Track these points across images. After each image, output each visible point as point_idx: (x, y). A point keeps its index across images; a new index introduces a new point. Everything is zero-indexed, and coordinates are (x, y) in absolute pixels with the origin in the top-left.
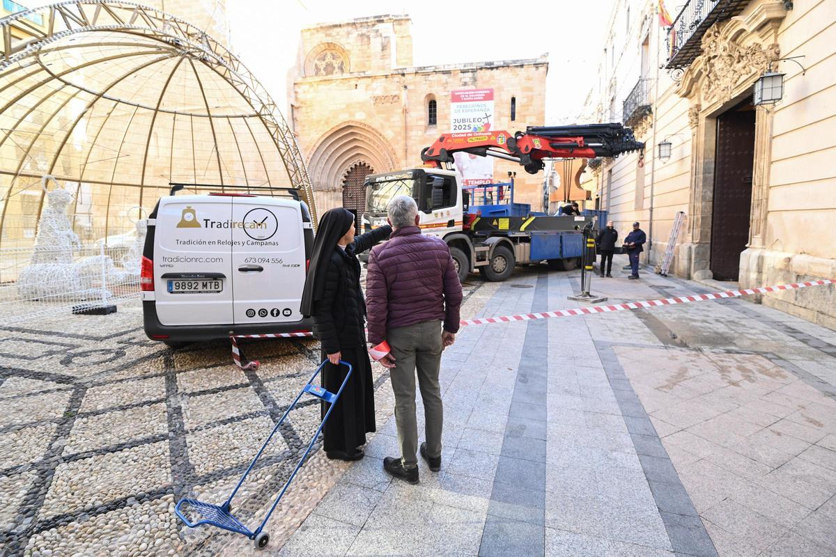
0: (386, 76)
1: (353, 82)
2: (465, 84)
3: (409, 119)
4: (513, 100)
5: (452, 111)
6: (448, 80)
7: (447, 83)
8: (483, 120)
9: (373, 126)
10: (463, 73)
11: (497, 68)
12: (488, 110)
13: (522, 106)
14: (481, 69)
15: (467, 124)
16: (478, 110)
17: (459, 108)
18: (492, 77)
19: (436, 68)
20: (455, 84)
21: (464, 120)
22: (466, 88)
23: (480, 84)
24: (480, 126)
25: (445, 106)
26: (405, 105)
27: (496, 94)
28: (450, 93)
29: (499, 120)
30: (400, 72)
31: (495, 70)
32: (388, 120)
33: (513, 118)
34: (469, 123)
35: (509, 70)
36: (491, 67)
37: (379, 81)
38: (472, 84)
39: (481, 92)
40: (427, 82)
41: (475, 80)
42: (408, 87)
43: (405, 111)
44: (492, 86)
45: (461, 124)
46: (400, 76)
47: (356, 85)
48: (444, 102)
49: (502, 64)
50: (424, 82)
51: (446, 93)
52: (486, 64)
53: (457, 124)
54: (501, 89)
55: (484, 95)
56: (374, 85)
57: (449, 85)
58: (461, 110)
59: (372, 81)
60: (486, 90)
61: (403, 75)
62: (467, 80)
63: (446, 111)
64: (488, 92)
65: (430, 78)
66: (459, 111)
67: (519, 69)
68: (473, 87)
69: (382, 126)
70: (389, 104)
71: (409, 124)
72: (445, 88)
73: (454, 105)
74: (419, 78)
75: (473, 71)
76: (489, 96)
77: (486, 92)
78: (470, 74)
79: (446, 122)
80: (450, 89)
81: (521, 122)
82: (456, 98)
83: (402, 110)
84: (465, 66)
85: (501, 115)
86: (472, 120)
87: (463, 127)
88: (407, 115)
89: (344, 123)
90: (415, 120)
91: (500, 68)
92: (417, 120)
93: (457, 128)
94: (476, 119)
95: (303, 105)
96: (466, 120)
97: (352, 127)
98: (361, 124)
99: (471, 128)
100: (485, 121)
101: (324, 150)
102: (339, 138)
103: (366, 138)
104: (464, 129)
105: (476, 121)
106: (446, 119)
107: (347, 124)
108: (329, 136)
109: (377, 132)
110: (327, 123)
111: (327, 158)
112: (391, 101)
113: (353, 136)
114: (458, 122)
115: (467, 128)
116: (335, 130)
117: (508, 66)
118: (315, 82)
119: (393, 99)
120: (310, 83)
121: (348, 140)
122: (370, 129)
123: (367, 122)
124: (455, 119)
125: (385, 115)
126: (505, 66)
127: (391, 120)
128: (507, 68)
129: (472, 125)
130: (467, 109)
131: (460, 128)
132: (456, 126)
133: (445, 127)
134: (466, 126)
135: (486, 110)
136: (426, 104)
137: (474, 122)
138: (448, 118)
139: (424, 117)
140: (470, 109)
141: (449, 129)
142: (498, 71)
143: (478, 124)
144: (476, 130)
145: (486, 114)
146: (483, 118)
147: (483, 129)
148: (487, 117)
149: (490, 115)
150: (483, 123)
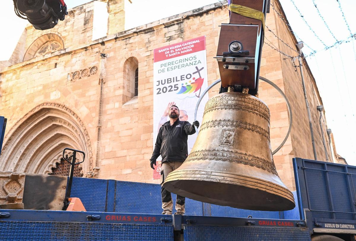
0: (86, 48)
1: (54, 62)
2: (170, 39)
3: (105, 90)
5: (155, 72)
6: (151, 39)
7: (149, 42)
8: (193, 76)
9: (67, 105)
10: (168, 27)
11: (207, 12)
12: (199, 62)
14: (188, 18)
15: (173, 84)
16: (187, 65)
17: (163, 67)
18: (202, 23)
19: (137, 29)
20: (158, 41)
21: (169, 81)
22: (172, 42)
23: (187, 34)
24: (189, 84)
25: (147, 67)
26: (101, 75)
27: (208, 41)
28: (153, 52)
29: (215, 71)
30: (101, 41)
31: (205, 15)
32: (83, 95)
34: (176, 83)
35: (222, 12)
36: (199, 13)
37: (78, 55)
38: (179, 37)
39: (191, 43)
40: (128, 46)
41: (182, 31)
42: (108, 55)
43: (102, 82)
44: (203, 34)
45: (167, 85)
46: (100, 45)
47: (56, 64)
48: (145, 63)
50: (125, 46)
51: (148, 53)
54: (214, 34)
55: (193, 46)
56: (74, 60)
57: (152, 43)
58: (166, 68)
60: (196, 39)
61: (103, 43)
62: (172, 34)
63: (148, 74)
64: (198, 41)
65: (131, 40)
66: (163, 71)
68: (180, 40)
69: (76, 105)
70: (86, 78)
71: (105, 97)
72: (147, 47)
73: (157, 65)
74: (119, 43)
75: (179, 22)
76: (200, 45)
77: (194, 42)
78: (176, 27)
79: (148, 86)
82: (159, 56)
83: (98, 82)
84: (169, 20)
86: (179, 78)
87: (169, 89)
88: (104, 86)
89: (39, 106)
90: (112, 90)
91: (211, 12)
92: (115, 90)
93: (161, 91)
94: (185, 77)
95: (4, 94)
96: (172, 80)
97: (48, 110)
98: (55, 104)
99: (178, 88)
100: (197, 76)
101: (17, 141)
102: (36, 125)
103: (65, 123)
104: (170, 91)
105: (185, 78)
106: (148, 82)
107: (41, 107)
108: (23, 124)
109: (71, 111)
110: (22, 109)
111: (22, 151)
112: (89, 73)
113: (53, 121)
114: (162, 84)
115: (173, 89)
116: (28, 116)
117: (220, 7)
118: (18, 68)
119: (91, 71)
120: (14, 70)
121: (47, 127)
122: (63, 110)
123: (61, 102)
124: (159, 81)
125: (80, 91)
126: (217, 8)
127: (87, 95)
128: (220, 10)
129: (180, 84)
130: (173, 66)
131: (165, 90)
132: (160, 89)
133: (147, 92)
134: (172, 87)
135: (197, 63)
136: (127, 71)
137: (181, 80)
138: (150, 81)
139: (122, 85)
140: (177, 65)
141: (151, 94)
142: (209, 16)
143: (187, 82)
144: (184, 89)
145: (197, 68)
146: (194, 73)
147: (194, 87)
148: (198, 71)
149: (203, 68)
150: (194, 78)
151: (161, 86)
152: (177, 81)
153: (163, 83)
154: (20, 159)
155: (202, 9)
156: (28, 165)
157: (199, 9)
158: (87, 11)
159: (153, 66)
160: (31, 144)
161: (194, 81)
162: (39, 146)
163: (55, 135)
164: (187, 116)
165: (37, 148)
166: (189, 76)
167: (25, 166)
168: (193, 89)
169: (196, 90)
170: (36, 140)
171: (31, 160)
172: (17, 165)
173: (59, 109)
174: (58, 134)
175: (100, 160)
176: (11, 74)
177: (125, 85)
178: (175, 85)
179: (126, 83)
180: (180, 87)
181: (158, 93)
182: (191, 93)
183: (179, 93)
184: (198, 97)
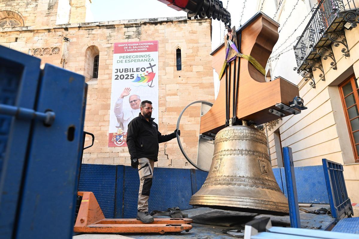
0: (49, 30)
1: (14, 36)
2: (129, 37)
4: (179, 52)
5: (114, 61)
6: (112, 34)
7: (110, 36)
8: (147, 70)
10: (127, 27)
11: (161, 23)
12: (153, 60)
13: (188, 56)
14: (145, 24)
16: (142, 60)
17: (122, 59)
18: (157, 31)
19: (100, 23)
20: (118, 37)
21: (126, 70)
22: (130, 40)
23: (144, 37)
24: (143, 75)
25: (107, 56)
26: (63, 55)
27: (160, 46)
28: (113, 45)
29: (164, 69)
30: (64, 27)
31: (159, 25)
33: (179, 67)
34: (132, 73)
35: (173, 25)
36: (155, 22)
37: (40, 35)
38: (136, 37)
39: (147, 44)
40: (90, 35)
41: (139, 33)
42: (71, 40)
43: (64, 61)
44: (156, 39)
45: (124, 73)
46: (63, 30)
47: (17, 39)
48: (106, 53)
49: (166, 20)
50: (87, 36)
51: (109, 45)
52: (150, 20)
53: (119, 74)
54: (165, 41)
55: (148, 47)
56: (36, 38)
57: (113, 37)
58: (124, 60)
59: (34, 36)
60: (150, 42)
61: (66, 29)
62: (131, 33)
63: (108, 62)
64: (152, 44)
65: (94, 32)
66: (121, 62)
67: (183, 24)
68: (138, 40)
70: (48, 56)
72: (108, 40)
73: (117, 56)
74: (82, 32)
75: (137, 25)
76: (154, 47)
77: (149, 44)
78: (134, 29)
79: (107, 71)
80: (113, 41)
81: (187, 71)
82: (118, 49)
83: (60, 61)
84: (129, 22)
85: (165, 65)
86: (135, 70)
87: (125, 77)
88: (66, 65)
91: (164, 23)
92: (76, 70)
93: (119, 78)
94: (140, 69)
96: (129, 70)
99: (133, 77)
100: (150, 70)
104: (126, 78)
105: (140, 70)
106: (108, 69)
112: (51, 52)
115: (129, 77)
117: (172, 22)
119: (53, 51)
124: (117, 70)
126: (168, 22)
128: (171, 23)
129: (135, 74)
130: (131, 59)
131: (122, 77)
132: (118, 76)
133: (107, 76)
134: (128, 75)
135: (150, 60)
136: (88, 56)
137: (137, 71)
138: (110, 68)
139: (83, 67)
140: (134, 59)
141: (110, 78)
142: (162, 26)
144: (139, 79)
145: (150, 64)
146: (147, 68)
147: (147, 78)
148: (151, 67)
149: (155, 65)
150: (147, 72)
152: (133, 71)
153: (121, 71)
155: (157, 19)
159: (113, 56)
161: (147, 74)
166: (143, 70)
168: (146, 80)
169: (149, 81)
177: (86, 68)
178: (131, 75)
179: (87, 67)
180: (135, 76)
181: (116, 79)
182: (144, 83)
183: (134, 81)
184: (150, 87)
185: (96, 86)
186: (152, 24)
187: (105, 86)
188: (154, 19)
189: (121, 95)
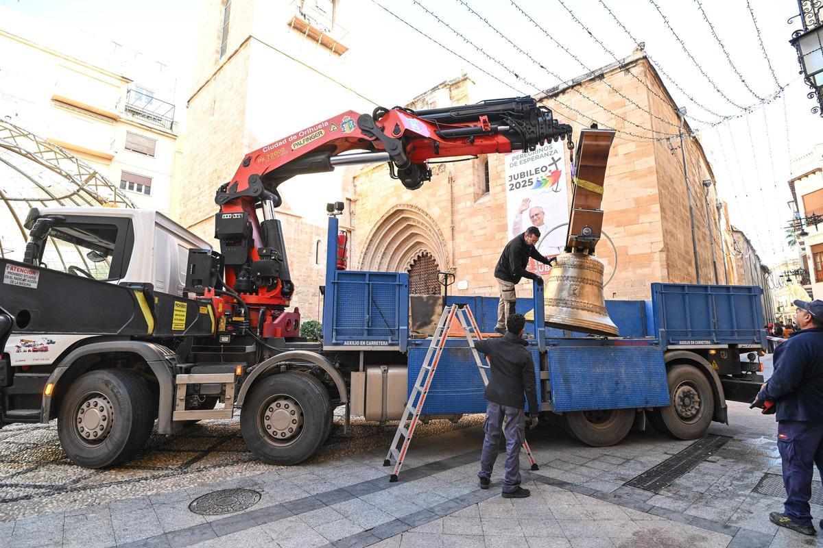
3: (456, 189)
5: (507, 166)
8: (549, 168)
9: (419, 206)
11: (564, 91)
12: (556, 152)
14: (542, 100)
15: (526, 178)
16: (542, 156)
17: (515, 160)
18: (558, 106)
21: (522, 175)
24: (545, 177)
25: (497, 161)
26: (450, 173)
31: (561, 95)
32: (433, 195)
34: (530, 177)
35: (582, 88)
36: (555, 93)
43: (451, 180)
45: (520, 180)
49: (570, 84)
52: (548, 92)
58: (518, 161)
63: (499, 169)
66: (515, 164)
67: (598, 82)
69: (428, 205)
70: (435, 177)
71: (455, 196)
73: (508, 159)
79: (499, 182)
83: (448, 180)
86: (533, 172)
87: (522, 184)
88: (454, 185)
89: (393, 207)
90: (463, 188)
91: (568, 91)
92: (465, 188)
93: (514, 187)
94: (540, 169)
95: (360, 198)
96: (526, 174)
97: (401, 211)
98: (408, 206)
99: (532, 183)
100: (553, 168)
101: (378, 242)
102: (392, 226)
103: (419, 222)
104: (523, 186)
105: (540, 171)
106: (500, 178)
107: (395, 209)
108: (381, 225)
109: (423, 212)
110: (378, 212)
111: (383, 250)
112: (437, 172)
113: (407, 221)
114: (515, 179)
115: (527, 184)
116: (384, 218)
117: (580, 84)
118: (369, 171)
119: (439, 169)
120: (366, 173)
121: (402, 227)
122: (416, 211)
123: (413, 203)
124: (511, 176)
125: (431, 190)
126: (575, 86)
127: (438, 194)
128: (579, 87)
129: (534, 178)
130: (526, 158)
131: (518, 186)
132: (513, 185)
133: (499, 188)
134: (525, 181)
135: (553, 153)
136: (476, 166)
137: (536, 173)
138: (502, 176)
139: (472, 182)
140: (530, 157)
141: (504, 190)
142: (566, 95)
143: (542, 175)
144: (539, 184)
145: (553, 158)
146: (549, 165)
147: (551, 180)
148: (555, 162)
149: (560, 159)
150: (550, 171)
151: (514, 182)
152: (531, 175)
153: (516, 177)
154: (382, 258)
155: (557, 88)
156: (389, 264)
157: (554, 89)
158: (429, 103)
159: (504, 160)
160: (389, 243)
161: (550, 174)
162: (397, 245)
163: (411, 234)
164: (544, 213)
165: (395, 247)
166: (544, 169)
167: (387, 264)
168: (549, 184)
169: (553, 184)
170: (393, 239)
171: (391, 258)
172: (380, 263)
173: (412, 210)
174: (412, 233)
175: (456, 260)
176: (364, 177)
177: (476, 182)
178: (529, 180)
179: (476, 179)
180: (534, 181)
181: (511, 189)
182: (547, 188)
183: (534, 188)
184: (556, 191)
185: (488, 204)
186: (551, 97)
187: (499, 202)
188: (554, 88)
189: (520, 210)
